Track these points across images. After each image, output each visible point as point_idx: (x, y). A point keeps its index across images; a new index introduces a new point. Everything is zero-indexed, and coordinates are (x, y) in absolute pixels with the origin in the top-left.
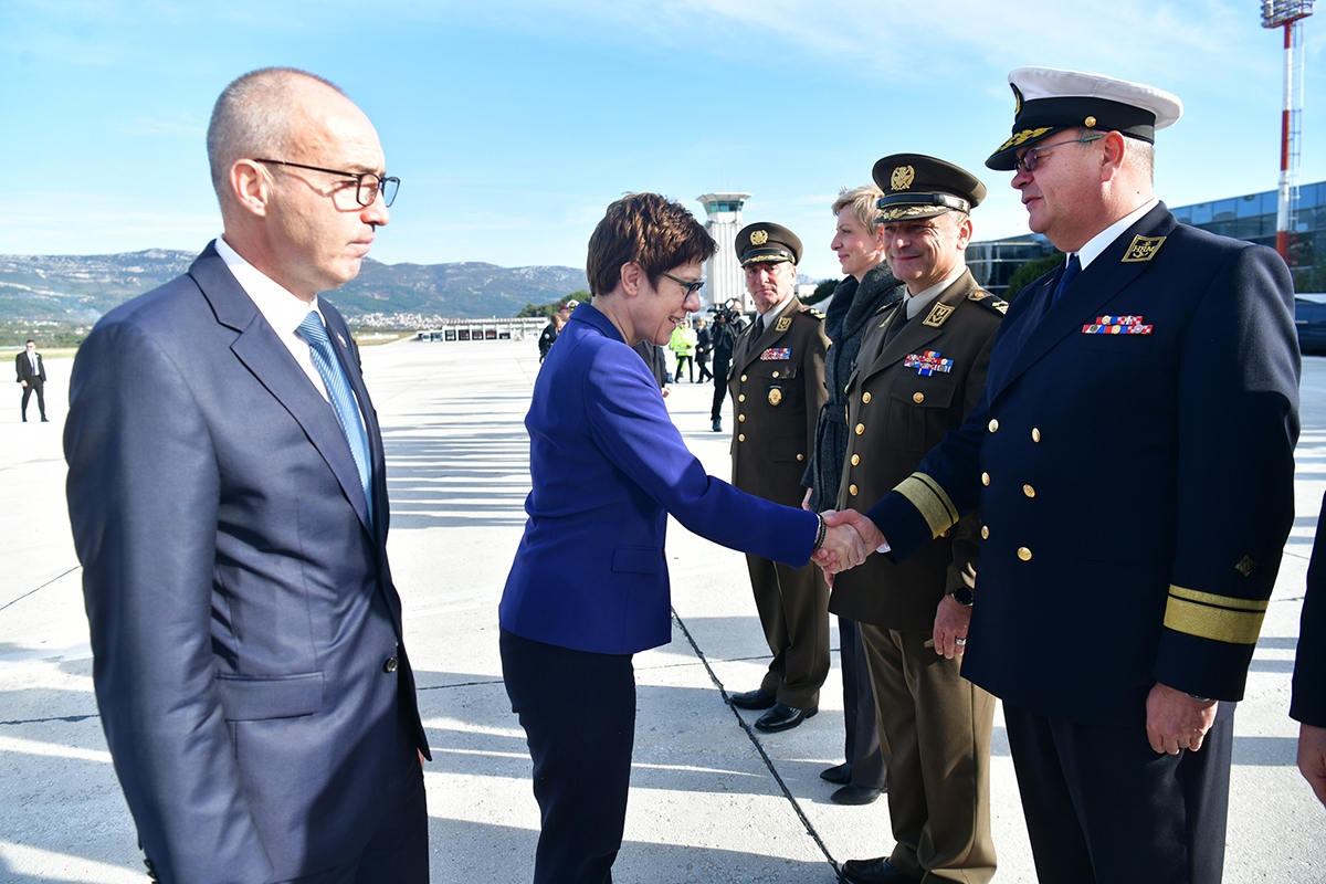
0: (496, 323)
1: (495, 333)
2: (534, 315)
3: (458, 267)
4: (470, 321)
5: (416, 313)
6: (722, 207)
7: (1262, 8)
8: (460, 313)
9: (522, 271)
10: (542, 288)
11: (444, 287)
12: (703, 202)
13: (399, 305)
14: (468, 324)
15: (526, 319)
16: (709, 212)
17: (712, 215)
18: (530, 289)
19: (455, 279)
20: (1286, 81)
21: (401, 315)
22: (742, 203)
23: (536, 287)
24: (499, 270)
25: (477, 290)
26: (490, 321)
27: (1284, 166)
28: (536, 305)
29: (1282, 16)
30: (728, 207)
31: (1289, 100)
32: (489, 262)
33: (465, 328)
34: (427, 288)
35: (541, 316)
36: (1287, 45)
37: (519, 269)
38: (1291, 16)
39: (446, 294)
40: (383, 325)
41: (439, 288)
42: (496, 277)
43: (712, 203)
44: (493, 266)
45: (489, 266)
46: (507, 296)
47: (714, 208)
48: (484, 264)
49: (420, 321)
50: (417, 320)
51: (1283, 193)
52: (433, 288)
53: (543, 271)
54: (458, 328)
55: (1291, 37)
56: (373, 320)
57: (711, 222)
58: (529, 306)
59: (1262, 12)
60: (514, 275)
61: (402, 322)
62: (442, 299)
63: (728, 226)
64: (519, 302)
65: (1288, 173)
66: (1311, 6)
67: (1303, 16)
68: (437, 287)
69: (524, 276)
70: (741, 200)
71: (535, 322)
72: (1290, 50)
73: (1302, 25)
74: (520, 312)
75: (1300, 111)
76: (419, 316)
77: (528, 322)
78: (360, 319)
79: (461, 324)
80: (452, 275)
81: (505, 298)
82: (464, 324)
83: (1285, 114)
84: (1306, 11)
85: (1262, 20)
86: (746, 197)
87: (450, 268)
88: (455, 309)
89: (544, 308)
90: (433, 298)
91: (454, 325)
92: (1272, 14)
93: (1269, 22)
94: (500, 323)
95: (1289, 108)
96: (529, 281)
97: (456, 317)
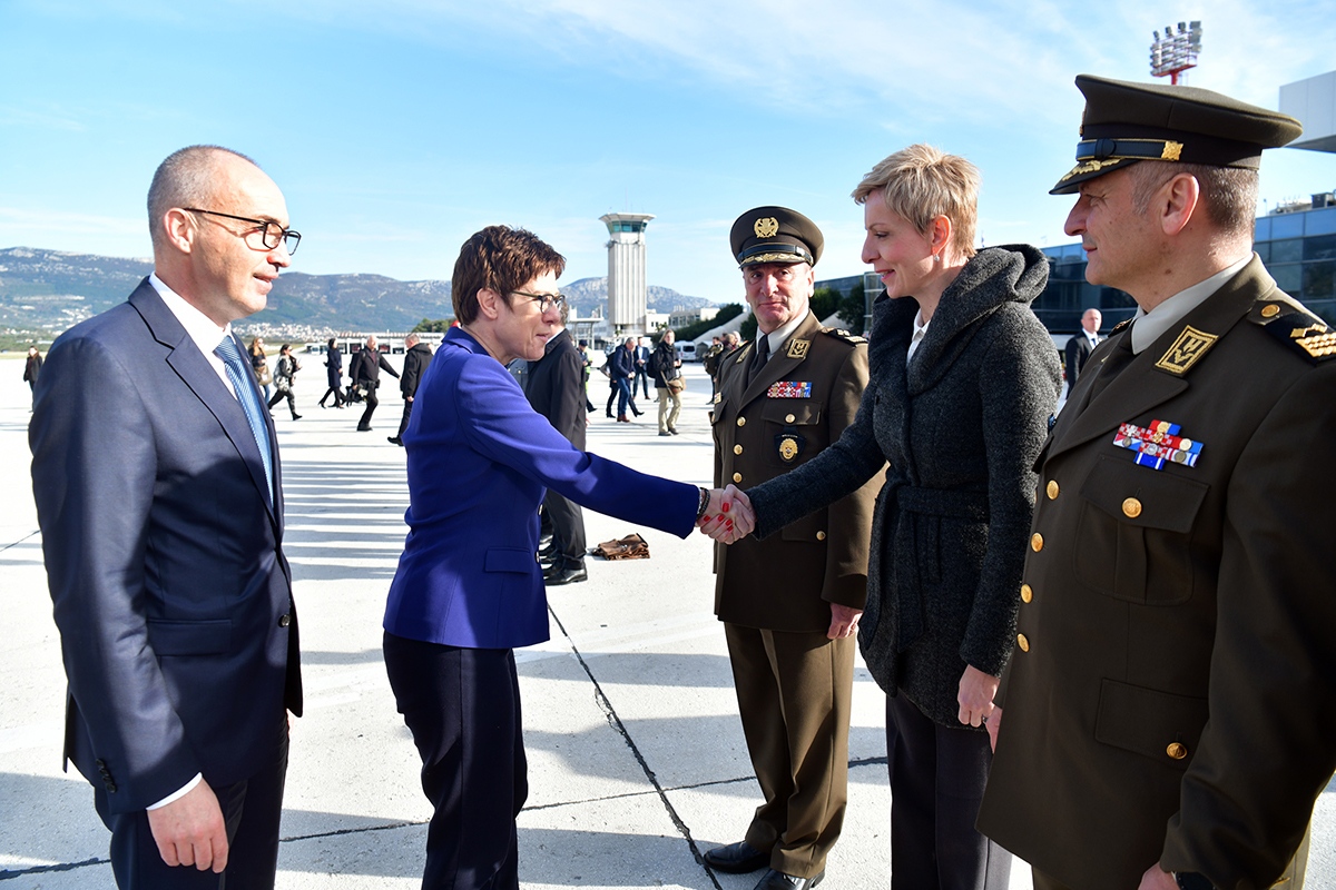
0: (389, 338)
1: (388, 347)
2: (430, 331)
3: (351, 278)
4: (362, 335)
5: (306, 324)
6: (625, 228)
7: (1152, 57)
8: (352, 326)
9: (418, 285)
10: (439, 303)
11: (336, 298)
12: (606, 221)
13: (287, 316)
14: (360, 338)
15: (422, 334)
16: (611, 232)
17: (615, 235)
18: (426, 303)
19: (347, 290)
21: (290, 326)
22: (645, 224)
23: (432, 301)
24: (395, 283)
25: (371, 303)
26: (383, 334)
28: (432, 320)
29: (1169, 66)
30: (631, 228)
32: (384, 274)
33: (357, 341)
34: (318, 299)
35: (437, 331)
37: (415, 283)
38: (1178, 66)
39: (337, 306)
40: (270, 335)
41: (331, 300)
42: (391, 290)
43: (615, 223)
44: (388, 279)
45: (384, 279)
46: (402, 310)
47: (617, 228)
48: (378, 276)
49: (309, 332)
50: (306, 332)
52: (324, 299)
53: (440, 286)
54: (349, 341)
56: (259, 330)
57: (614, 242)
58: (424, 321)
59: (1151, 61)
60: (410, 289)
61: (290, 333)
62: (333, 311)
63: (630, 246)
64: (414, 317)
66: (1195, 57)
67: (1189, 67)
68: (328, 298)
69: (420, 289)
70: (645, 221)
71: (431, 338)
73: (1187, 75)
74: (414, 327)
76: (308, 328)
77: (423, 337)
78: (245, 328)
79: (352, 337)
80: (345, 287)
81: (400, 312)
82: (356, 337)
84: (1192, 62)
85: (1151, 69)
86: (650, 218)
87: (342, 279)
88: (347, 322)
89: (440, 324)
90: (324, 310)
91: (344, 338)
92: (1160, 63)
93: (1157, 71)
94: (394, 338)
96: (426, 295)
97: (347, 330)
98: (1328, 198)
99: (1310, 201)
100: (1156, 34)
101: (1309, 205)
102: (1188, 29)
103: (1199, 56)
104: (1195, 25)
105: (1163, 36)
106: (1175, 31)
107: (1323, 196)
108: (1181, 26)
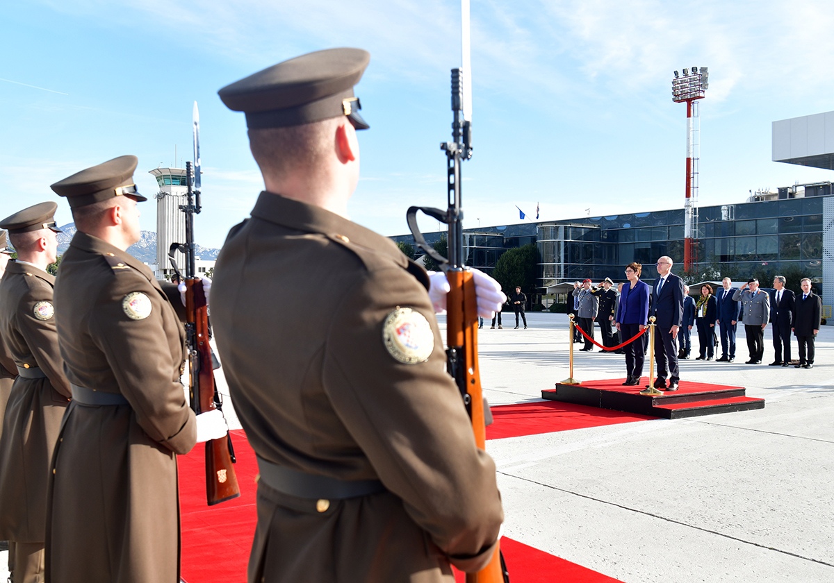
7: (673, 89)
20: (688, 138)
27: (688, 195)
29: (686, 96)
31: (691, 151)
36: (689, 115)
38: (692, 97)
51: (688, 213)
55: (692, 110)
59: (673, 91)
65: (691, 199)
66: (704, 91)
67: (699, 97)
72: (691, 118)
73: (698, 103)
75: (698, 159)
83: (688, 160)
84: (702, 94)
85: (673, 97)
92: (679, 93)
93: (677, 99)
95: (691, 157)
98: (789, 191)
99: (777, 191)
100: (676, 73)
101: (776, 194)
102: (699, 72)
103: (706, 91)
104: (704, 70)
105: (681, 75)
106: (690, 73)
107: (786, 189)
108: (694, 69)
